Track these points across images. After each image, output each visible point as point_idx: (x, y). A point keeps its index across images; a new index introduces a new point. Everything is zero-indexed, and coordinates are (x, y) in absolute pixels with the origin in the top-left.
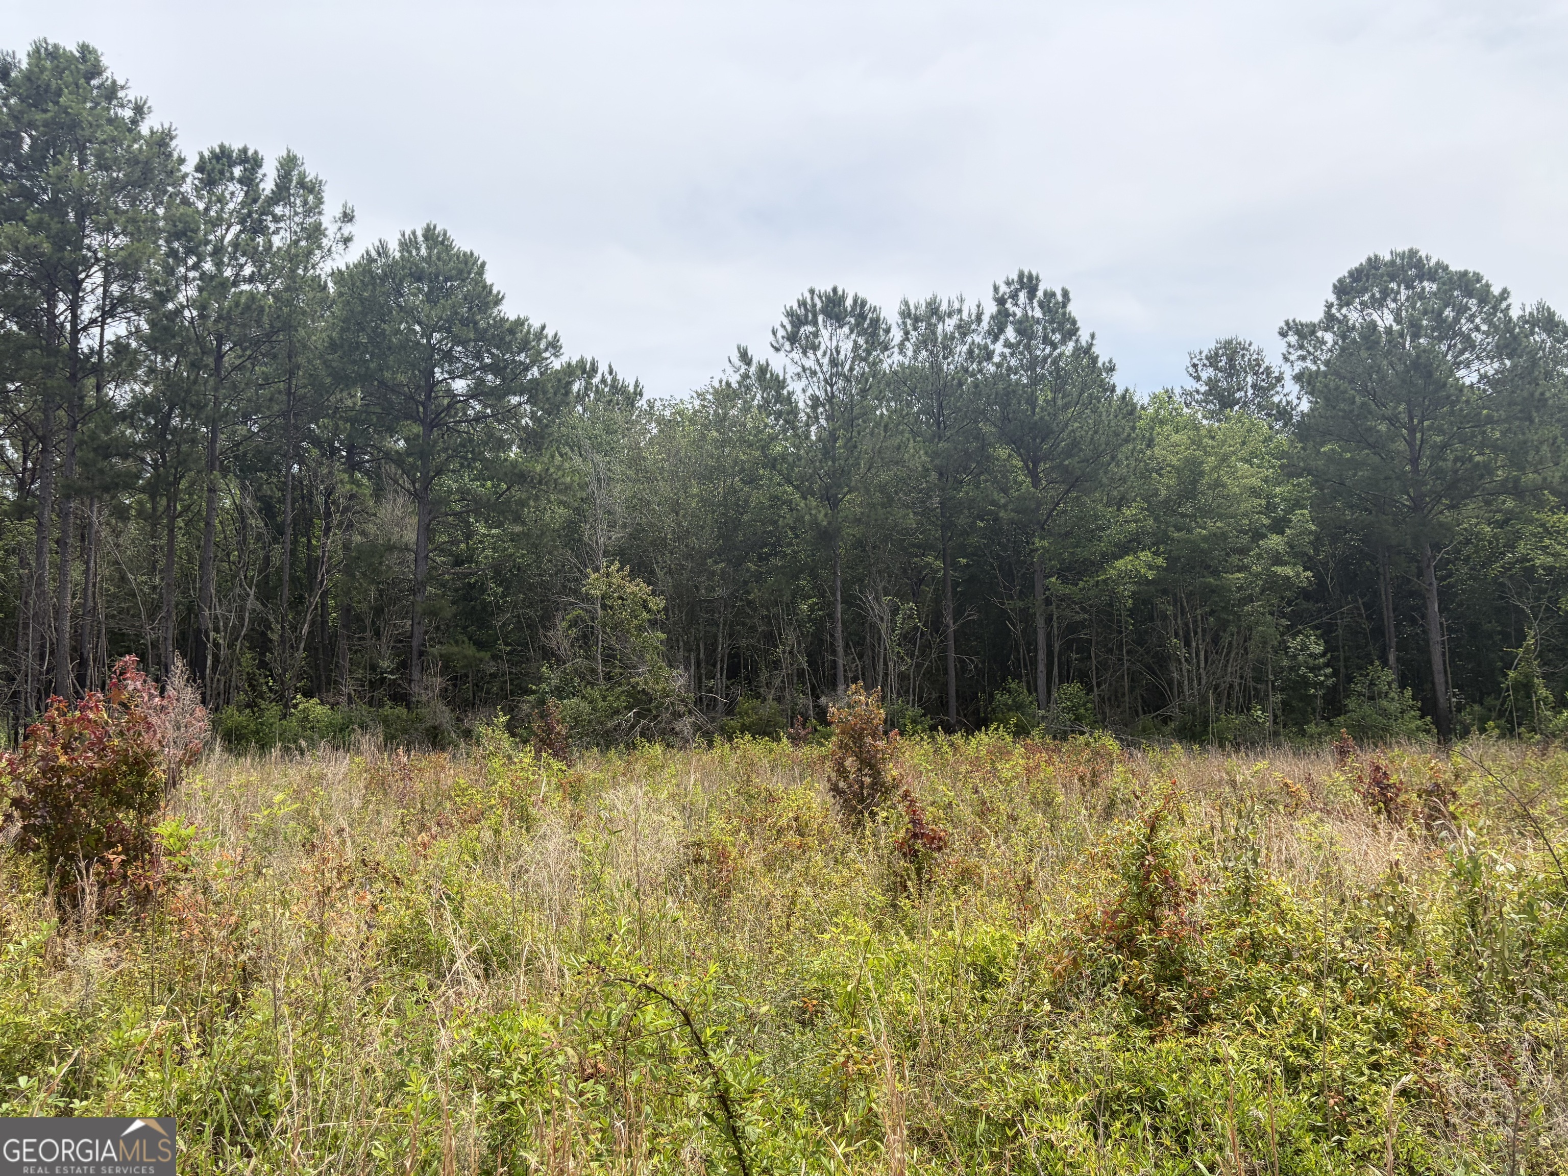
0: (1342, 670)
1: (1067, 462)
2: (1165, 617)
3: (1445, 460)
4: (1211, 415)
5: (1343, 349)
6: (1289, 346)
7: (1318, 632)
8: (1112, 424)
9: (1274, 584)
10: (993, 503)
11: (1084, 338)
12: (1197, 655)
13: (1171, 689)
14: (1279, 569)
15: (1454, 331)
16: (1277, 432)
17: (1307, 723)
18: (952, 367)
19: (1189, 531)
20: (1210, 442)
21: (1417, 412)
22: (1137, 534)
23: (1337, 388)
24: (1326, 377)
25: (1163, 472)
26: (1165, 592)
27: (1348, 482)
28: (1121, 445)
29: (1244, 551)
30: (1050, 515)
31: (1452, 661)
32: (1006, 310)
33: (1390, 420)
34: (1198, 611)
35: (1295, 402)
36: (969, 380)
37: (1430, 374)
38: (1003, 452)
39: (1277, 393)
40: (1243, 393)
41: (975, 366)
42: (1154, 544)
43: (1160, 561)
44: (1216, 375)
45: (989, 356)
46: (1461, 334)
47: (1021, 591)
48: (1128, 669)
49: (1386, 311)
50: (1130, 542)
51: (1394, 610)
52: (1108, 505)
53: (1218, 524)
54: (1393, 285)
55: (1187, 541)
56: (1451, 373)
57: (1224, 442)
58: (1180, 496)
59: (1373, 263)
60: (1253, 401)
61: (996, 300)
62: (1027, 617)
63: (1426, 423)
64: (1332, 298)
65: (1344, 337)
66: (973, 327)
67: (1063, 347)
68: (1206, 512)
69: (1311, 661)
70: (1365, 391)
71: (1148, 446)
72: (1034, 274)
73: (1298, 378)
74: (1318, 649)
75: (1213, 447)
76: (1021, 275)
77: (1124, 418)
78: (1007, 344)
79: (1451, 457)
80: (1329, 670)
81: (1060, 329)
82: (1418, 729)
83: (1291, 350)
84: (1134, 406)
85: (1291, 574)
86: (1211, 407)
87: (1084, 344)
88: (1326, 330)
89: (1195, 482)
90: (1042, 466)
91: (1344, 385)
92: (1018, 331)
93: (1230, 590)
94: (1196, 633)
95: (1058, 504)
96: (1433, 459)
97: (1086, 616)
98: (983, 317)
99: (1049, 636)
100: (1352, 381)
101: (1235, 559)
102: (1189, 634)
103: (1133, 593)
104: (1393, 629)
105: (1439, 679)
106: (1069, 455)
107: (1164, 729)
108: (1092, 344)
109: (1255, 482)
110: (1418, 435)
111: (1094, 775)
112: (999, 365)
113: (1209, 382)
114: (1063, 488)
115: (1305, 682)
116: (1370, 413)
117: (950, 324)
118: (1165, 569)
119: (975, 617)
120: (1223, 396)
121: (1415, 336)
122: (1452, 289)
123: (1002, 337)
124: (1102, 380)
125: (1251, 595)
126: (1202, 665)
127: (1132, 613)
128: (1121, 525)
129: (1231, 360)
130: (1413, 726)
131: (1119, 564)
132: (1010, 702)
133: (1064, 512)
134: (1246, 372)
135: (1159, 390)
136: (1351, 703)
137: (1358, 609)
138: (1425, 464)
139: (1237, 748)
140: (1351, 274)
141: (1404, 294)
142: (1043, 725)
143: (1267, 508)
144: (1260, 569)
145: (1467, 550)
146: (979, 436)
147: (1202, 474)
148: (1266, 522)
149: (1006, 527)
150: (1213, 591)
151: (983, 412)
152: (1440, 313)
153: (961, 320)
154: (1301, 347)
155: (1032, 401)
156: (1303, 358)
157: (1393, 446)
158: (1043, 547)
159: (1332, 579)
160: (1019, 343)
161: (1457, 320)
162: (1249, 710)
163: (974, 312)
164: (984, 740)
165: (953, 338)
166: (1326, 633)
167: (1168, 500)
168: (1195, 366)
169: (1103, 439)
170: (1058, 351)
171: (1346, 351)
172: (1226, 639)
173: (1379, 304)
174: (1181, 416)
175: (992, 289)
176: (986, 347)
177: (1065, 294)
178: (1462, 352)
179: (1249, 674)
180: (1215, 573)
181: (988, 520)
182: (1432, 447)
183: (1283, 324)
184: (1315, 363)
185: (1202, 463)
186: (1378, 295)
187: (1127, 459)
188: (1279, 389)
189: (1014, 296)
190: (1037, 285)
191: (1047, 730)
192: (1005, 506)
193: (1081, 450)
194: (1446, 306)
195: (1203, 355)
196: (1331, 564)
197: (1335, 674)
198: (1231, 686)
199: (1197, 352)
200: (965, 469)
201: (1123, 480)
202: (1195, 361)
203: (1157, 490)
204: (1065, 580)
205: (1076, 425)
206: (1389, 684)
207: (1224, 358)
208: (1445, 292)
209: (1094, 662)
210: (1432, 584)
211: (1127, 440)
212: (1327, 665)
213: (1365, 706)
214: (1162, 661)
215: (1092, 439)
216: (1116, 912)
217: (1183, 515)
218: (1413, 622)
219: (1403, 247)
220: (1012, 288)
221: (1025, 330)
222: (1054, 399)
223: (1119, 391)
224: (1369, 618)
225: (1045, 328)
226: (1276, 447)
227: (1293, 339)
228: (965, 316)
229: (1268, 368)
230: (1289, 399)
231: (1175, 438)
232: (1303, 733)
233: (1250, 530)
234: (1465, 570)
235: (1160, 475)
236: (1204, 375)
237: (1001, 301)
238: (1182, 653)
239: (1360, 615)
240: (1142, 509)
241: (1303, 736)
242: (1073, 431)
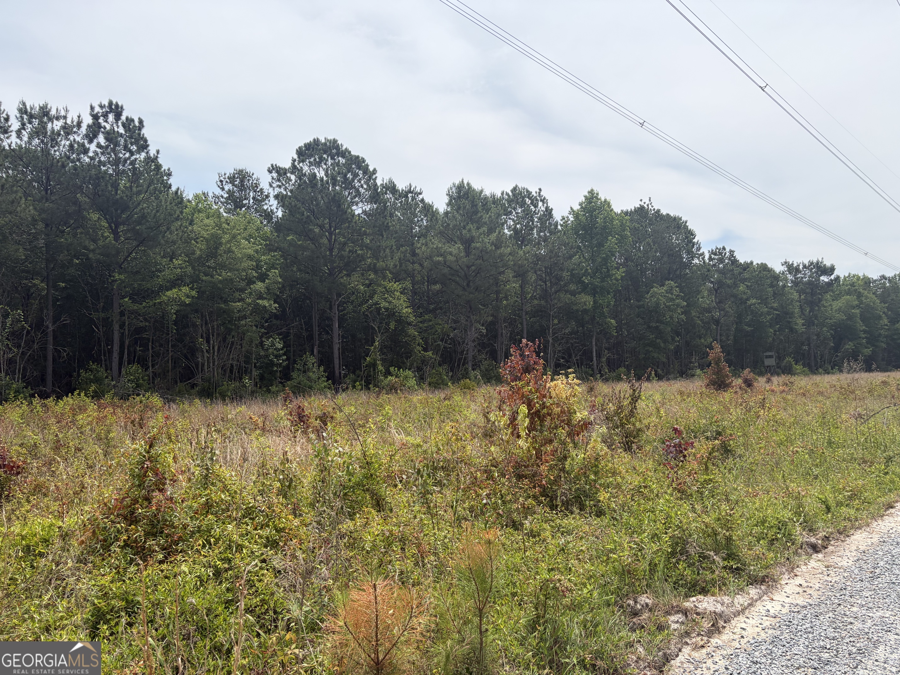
0: (292, 357)
1: (138, 228)
2: (194, 325)
3: (345, 251)
4: (228, 211)
5: (299, 185)
6: (273, 178)
7: (281, 337)
8: (168, 208)
9: (257, 310)
10: (85, 248)
11: (152, 152)
12: (213, 348)
13: (197, 369)
14: (260, 302)
15: (352, 186)
16: (265, 226)
17: (272, 385)
18: (57, 153)
19: (212, 276)
20: (226, 226)
21: (333, 224)
22: (181, 275)
23: (295, 206)
24: (290, 199)
25: (198, 240)
26: (197, 311)
27: (299, 258)
28: (173, 222)
29: (242, 290)
30: (125, 259)
31: (343, 352)
32: (99, 123)
33: (320, 226)
34: (215, 323)
35: (275, 210)
36: (70, 164)
37: (339, 206)
38: (95, 216)
39: (266, 204)
40: (247, 201)
41: (74, 156)
42: (191, 282)
43: (194, 293)
44: (233, 189)
45: (86, 151)
46: (355, 187)
47: (104, 307)
48: (172, 356)
49: (321, 169)
50: (176, 280)
51: (319, 326)
52: (164, 257)
53: (229, 274)
54: (325, 156)
55: (211, 282)
56: (349, 207)
57: (234, 227)
58: (207, 256)
59: (316, 142)
60: (253, 206)
61: (92, 115)
62: (107, 323)
63: (337, 231)
64: (296, 157)
65: (300, 179)
66: (75, 130)
67: (138, 156)
68: (223, 266)
69: (275, 352)
70: (309, 210)
71: (190, 224)
72: (120, 104)
73: (276, 197)
74: (280, 346)
75: (228, 229)
76: (111, 103)
77: (175, 205)
78: (99, 146)
79: (348, 250)
80: (285, 357)
81: (136, 143)
82: (325, 387)
83: (274, 181)
84: (182, 199)
85: (267, 305)
86: (229, 206)
87: (152, 155)
88: (292, 173)
89: (217, 248)
90: (121, 228)
91: (299, 205)
92: (106, 139)
93: (233, 312)
94: (213, 335)
95: (131, 253)
96: (340, 250)
97: (147, 324)
98: (82, 125)
99: (122, 335)
100: (303, 203)
101: (237, 295)
102: (209, 336)
103: (177, 311)
104: (317, 336)
105: (336, 361)
106: (140, 224)
107: (192, 391)
108: (157, 157)
109: (250, 252)
110: (333, 236)
111: (141, 419)
112: (92, 158)
113: (229, 192)
114: (135, 243)
115: (272, 364)
116: (311, 222)
117: (57, 125)
118: (196, 298)
119: (68, 322)
120: (236, 201)
121: (334, 185)
122: (351, 164)
123: (95, 141)
124: (163, 180)
125: (245, 315)
126: (216, 354)
127: (176, 323)
128: (171, 270)
129: (242, 181)
130: (323, 386)
131: (169, 293)
132: (92, 377)
133: (135, 258)
134: (250, 190)
135: (199, 192)
136: (294, 375)
137: (301, 325)
138: (335, 252)
139: (232, 400)
140: (305, 145)
141: (330, 162)
142: (112, 392)
143: (257, 267)
144: (250, 301)
145: (353, 298)
146: (76, 202)
147: (221, 244)
148: (255, 274)
149: (94, 265)
150: (224, 312)
151: (81, 188)
152: (346, 175)
153: (66, 123)
154: (279, 180)
155: (115, 186)
156: (280, 187)
157: (321, 241)
158: (120, 279)
159: (289, 309)
160: (107, 147)
161: (353, 180)
162: (241, 379)
163: (76, 120)
164: (69, 401)
165: (59, 134)
166: (285, 337)
167: (200, 257)
168: (221, 181)
169: (162, 216)
170: (135, 157)
171: (301, 186)
172: (230, 339)
173: (318, 164)
174: (211, 209)
175: (89, 108)
176: (83, 145)
177: (141, 122)
178: (355, 197)
179: (242, 359)
180: (226, 302)
181: (82, 259)
182: (339, 244)
183: (270, 166)
184: (285, 190)
185: (221, 238)
186: (318, 160)
187: (177, 230)
188: (267, 202)
189: (105, 116)
190: (121, 112)
191: (115, 394)
192: (93, 251)
193: (148, 221)
194: (349, 172)
195: (227, 176)
196: (289, 301)
197: (288, 359)
198: (232, 366)
199: (223, 173)
200: (65, 224)
201: (174, 242)
202: (222, 179)
203: (194, 251)
204: (134, 301)
205: (145, 205)
206: (313, 364)
207: (238, 180)
208: (349, 164)
209: (151, 351)
210: (335, 314)
211: (177, 219)
212: (284, 354)
213: (301, 376)
214: (193, 351)
215: (155, 215)
216: (124, 498)
217: (209, 267)
218: (328, 333)
219: (331, 137)
220: (104, 110)
221: (112, 139)
222: (131, 187)
223: (174, 189)
224: (307, 330)
225: (126, 141)
226: (264, 234)
227: (275, 175)
228: (69, 121)
229: (261, 189)
230: (272, 208)
231: (206, 221)
232: (269, 391)
233: (246, 279)
234: (351, 307)
235: (197, 242)
236: (227, 188)
237: (95, 117)
238: (205, 347)
239: (302, 328)
240: (185, 261)
241: (269, 392)
242: (143, 209)
